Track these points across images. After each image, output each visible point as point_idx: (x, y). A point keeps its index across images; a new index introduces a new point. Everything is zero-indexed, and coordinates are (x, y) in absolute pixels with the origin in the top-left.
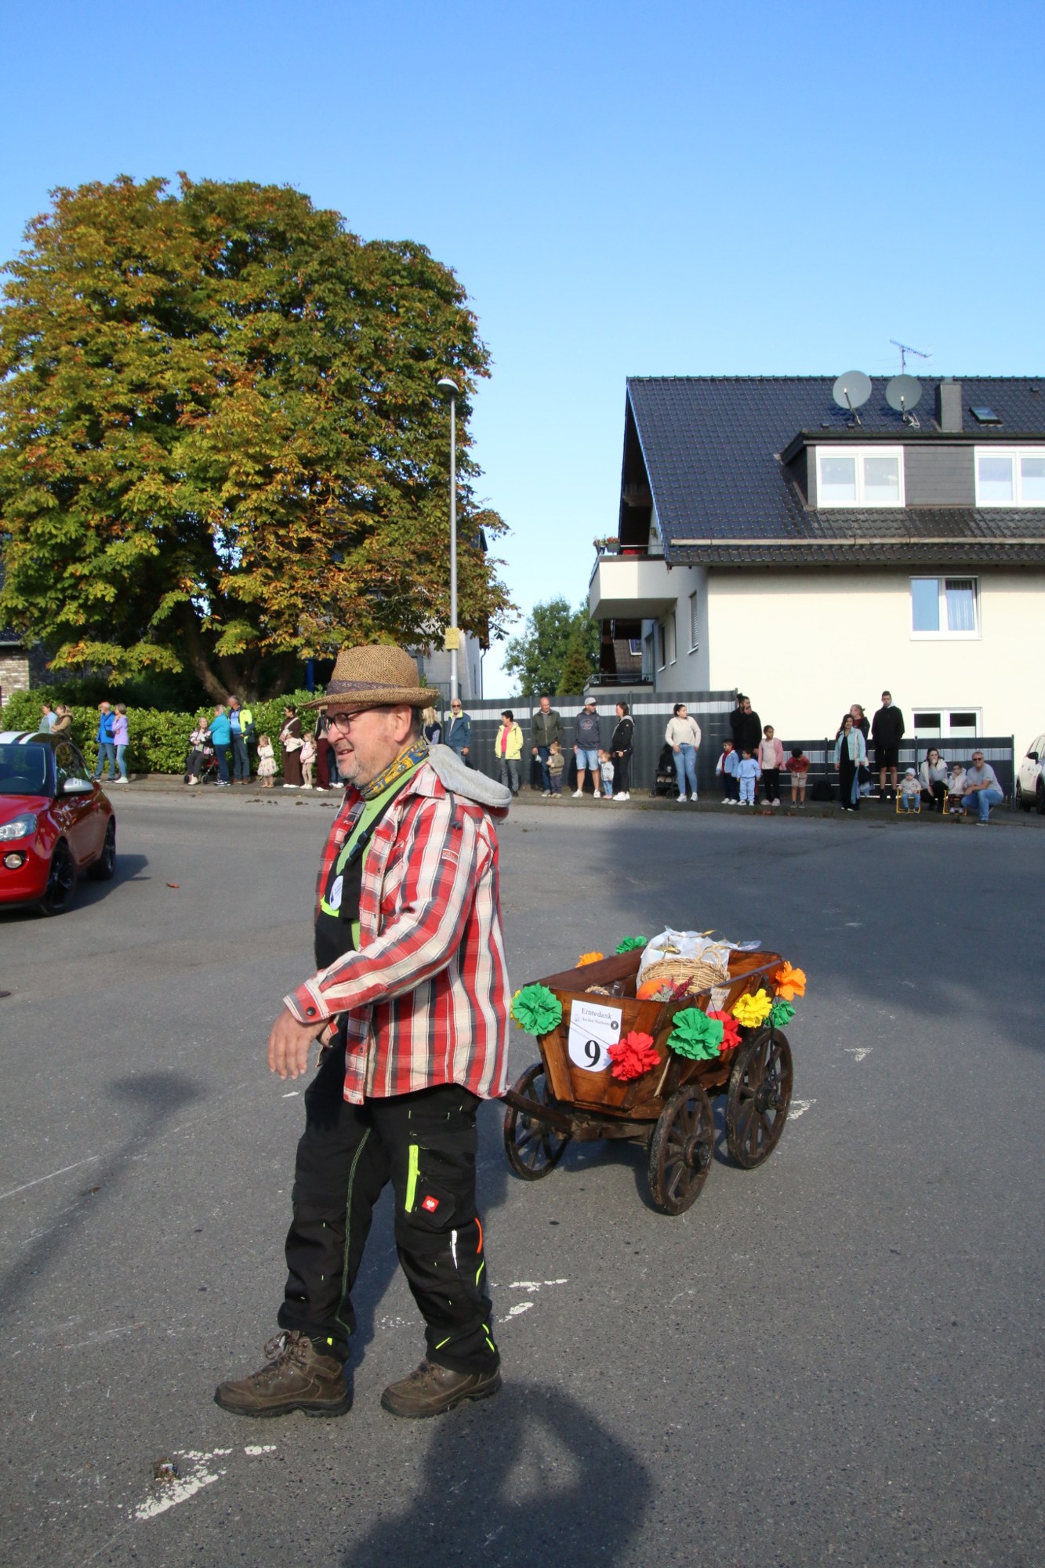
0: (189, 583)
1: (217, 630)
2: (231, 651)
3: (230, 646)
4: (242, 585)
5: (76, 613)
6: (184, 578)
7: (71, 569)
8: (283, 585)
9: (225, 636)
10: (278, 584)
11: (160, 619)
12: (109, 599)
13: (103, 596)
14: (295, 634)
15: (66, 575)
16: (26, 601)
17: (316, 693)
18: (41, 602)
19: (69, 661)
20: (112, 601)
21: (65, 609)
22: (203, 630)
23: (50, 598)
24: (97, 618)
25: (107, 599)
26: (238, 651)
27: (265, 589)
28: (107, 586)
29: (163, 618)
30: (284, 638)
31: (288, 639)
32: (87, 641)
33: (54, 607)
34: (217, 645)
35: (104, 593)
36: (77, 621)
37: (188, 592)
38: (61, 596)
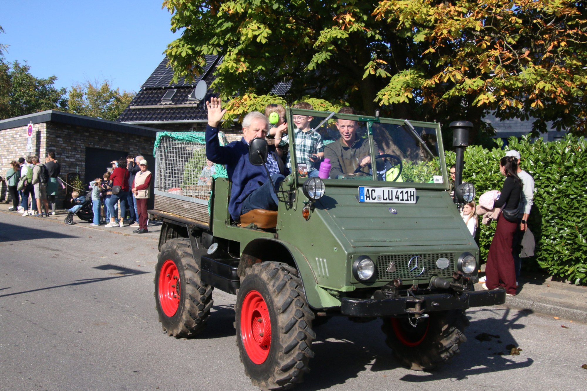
0: (348, 18)
1: (380, 76)
2: (395, 100)
3: (393, 94)
4: (403, 7)
5: (237, 61)
6: (345, 13)
7: (224, 6)
8: (460, 9)
9: (390, 84)
10: (452, 8)
11: (317, 63)
12: (262, 39)
13: (255, 37)
14: (472, 74)
15: (220, 14)
16: (192, 49)
17: (494, 149)
18: (205, 49)
19: (231, 113)
20: (264, 41)
21: (226, 57)
22: (365, 76)
23: (213, 45)
24: (260, 67)
25: (258, 40)
26: (402, 99)
27: (431, 12)
28: (262, 26)
29: (319, 62)
30: (454, 76)
31: (459, 77)
32: (251, 93)
33: (215, 53)
34: (379, 93)
35: (256, 33)
36: (237, 69)
37: (346, 29)
38: (222, 42)
